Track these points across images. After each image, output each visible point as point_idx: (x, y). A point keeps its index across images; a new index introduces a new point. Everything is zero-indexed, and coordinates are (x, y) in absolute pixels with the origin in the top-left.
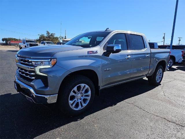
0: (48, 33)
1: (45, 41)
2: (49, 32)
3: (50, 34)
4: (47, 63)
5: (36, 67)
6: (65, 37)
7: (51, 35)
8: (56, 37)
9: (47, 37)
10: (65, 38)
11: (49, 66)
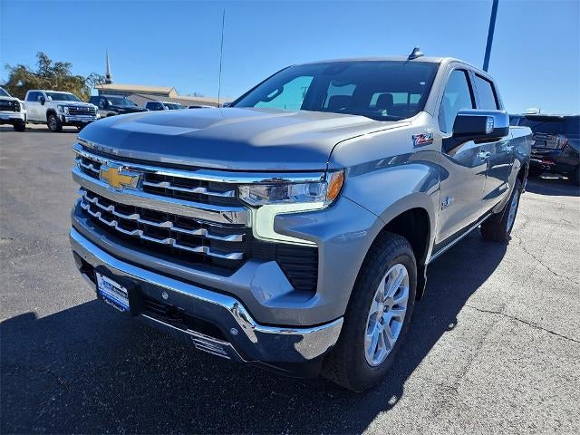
0: (44, 60)
1: (44, 92)
2: (49, 58)
3: (52, 66)
4: (305, 190)
5: (257, 207)
6: (108, 77)
7: (56, 69)
8: (74, 75)
9: (38, 75)
10: (109, 82)
11: (319, 205)
